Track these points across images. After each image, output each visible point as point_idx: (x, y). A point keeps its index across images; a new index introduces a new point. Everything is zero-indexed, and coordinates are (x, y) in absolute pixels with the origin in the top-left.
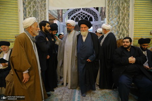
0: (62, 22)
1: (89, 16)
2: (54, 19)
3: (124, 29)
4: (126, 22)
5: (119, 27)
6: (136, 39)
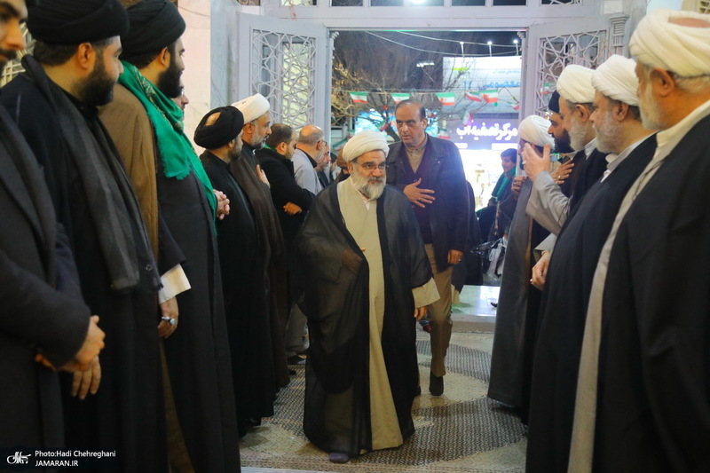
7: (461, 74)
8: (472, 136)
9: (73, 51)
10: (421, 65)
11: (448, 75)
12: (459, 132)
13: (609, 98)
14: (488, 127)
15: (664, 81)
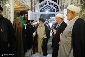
7: (51, 18)
15: (72, 13)
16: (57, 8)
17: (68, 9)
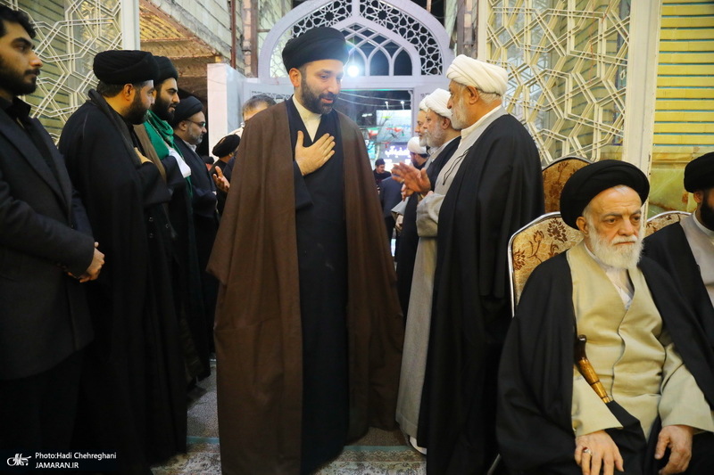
0: (255, 73)
1: (392, 47)
2: (212, 59)
3: (590, 96)
4: (602, 48)
5: (559, 85)
6: (670, 164)
7: (386, 119)
8: (394, 156)
9: (121, 89)
10: (365, 115)
11: (379, 120)
12: (386, 152)
13: (438, 114)
14: (403, 149)
15: (472, 95)
16: (426, 46)
17: (451, 76)
